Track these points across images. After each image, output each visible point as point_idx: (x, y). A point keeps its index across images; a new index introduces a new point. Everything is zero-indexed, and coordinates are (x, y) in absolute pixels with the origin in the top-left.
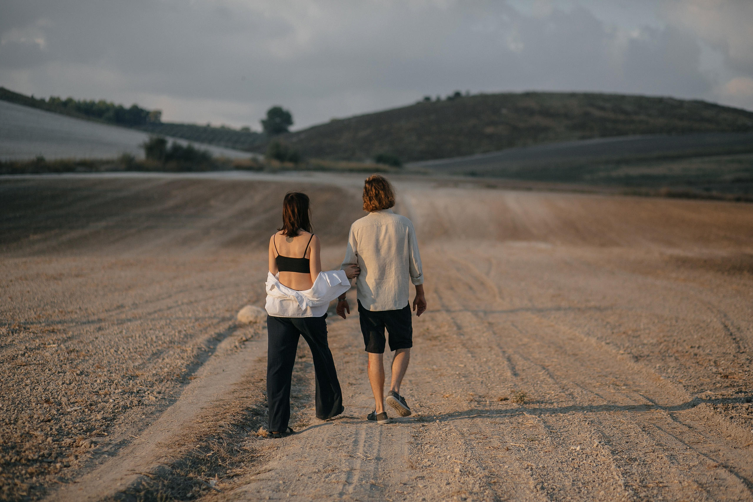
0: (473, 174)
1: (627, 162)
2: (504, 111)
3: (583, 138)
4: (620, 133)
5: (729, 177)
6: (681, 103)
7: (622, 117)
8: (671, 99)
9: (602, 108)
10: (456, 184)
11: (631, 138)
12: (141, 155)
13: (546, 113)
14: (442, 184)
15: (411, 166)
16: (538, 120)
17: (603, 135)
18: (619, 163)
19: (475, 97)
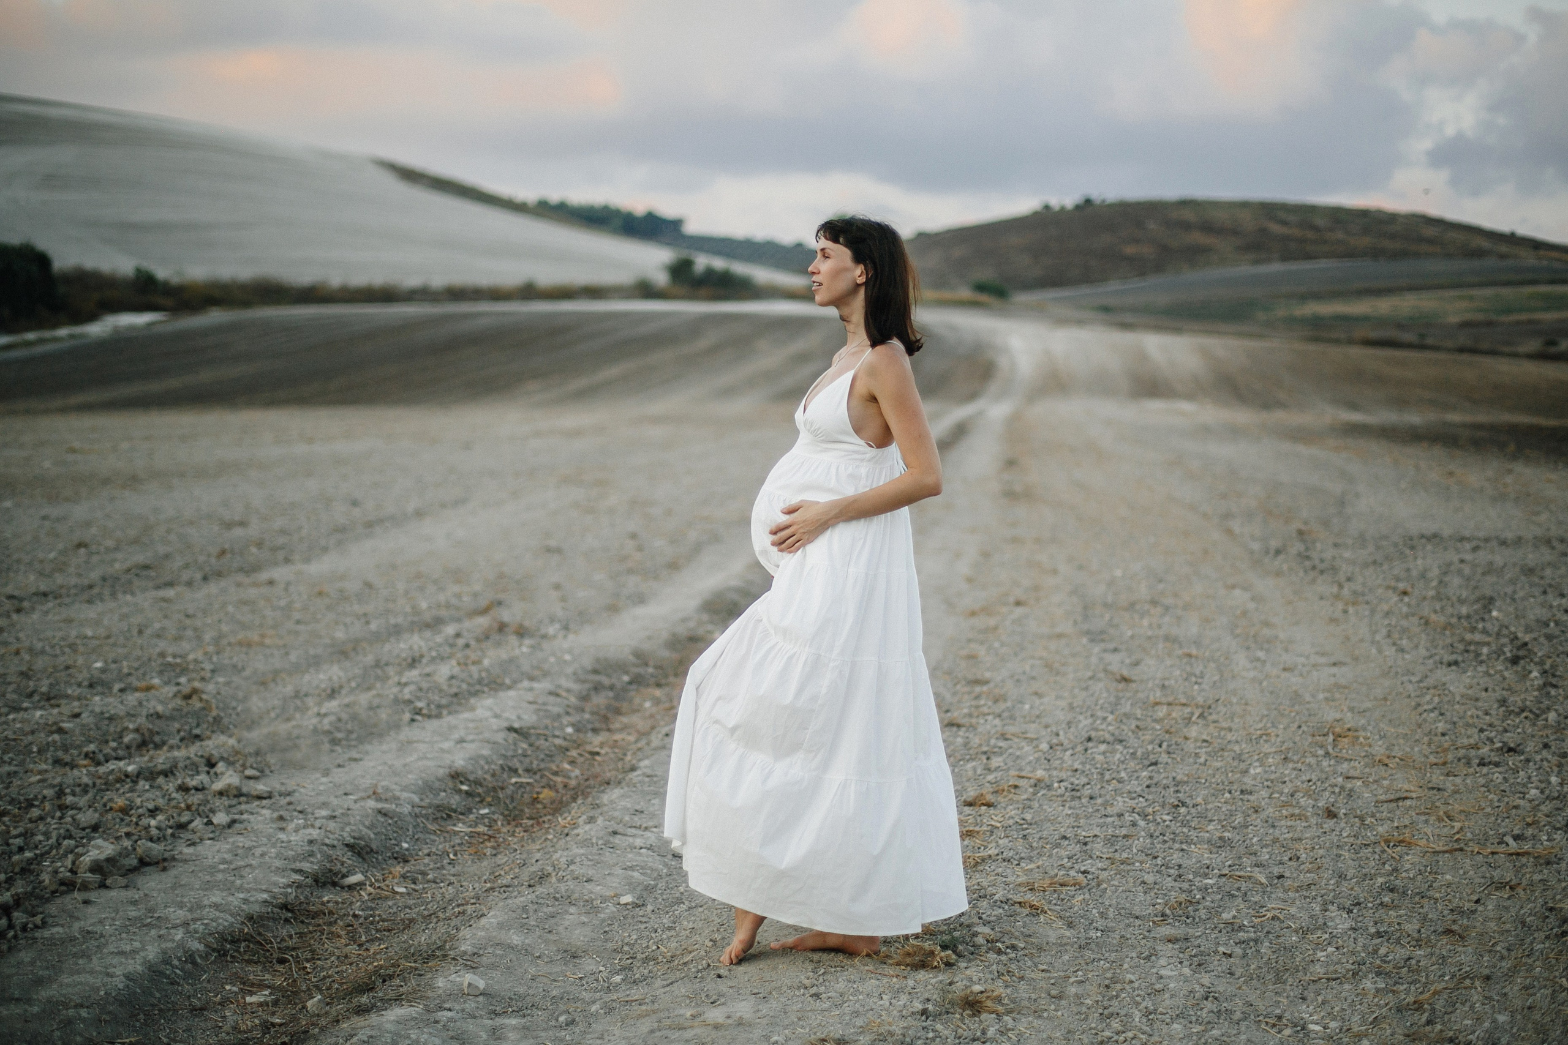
0: (1106, 309)
1: (1317, 296)
2: (1151, 225)
3: (1257, 262)
4: (1308, 257)
5: (1454, 319)
6: (1392, 218)
7: (1310, 235)
8: (1379, 212)
9: (1284, 223)
10: (1080, 323)
11: (1323, 264)
12: (661, 279)
13: (1208, 227)
14: (1062, 322)
15: (1022, 298)
16: (1198, 238)
17: (1285, 259)
18: (1304, 298)
19: (1112, 206)
